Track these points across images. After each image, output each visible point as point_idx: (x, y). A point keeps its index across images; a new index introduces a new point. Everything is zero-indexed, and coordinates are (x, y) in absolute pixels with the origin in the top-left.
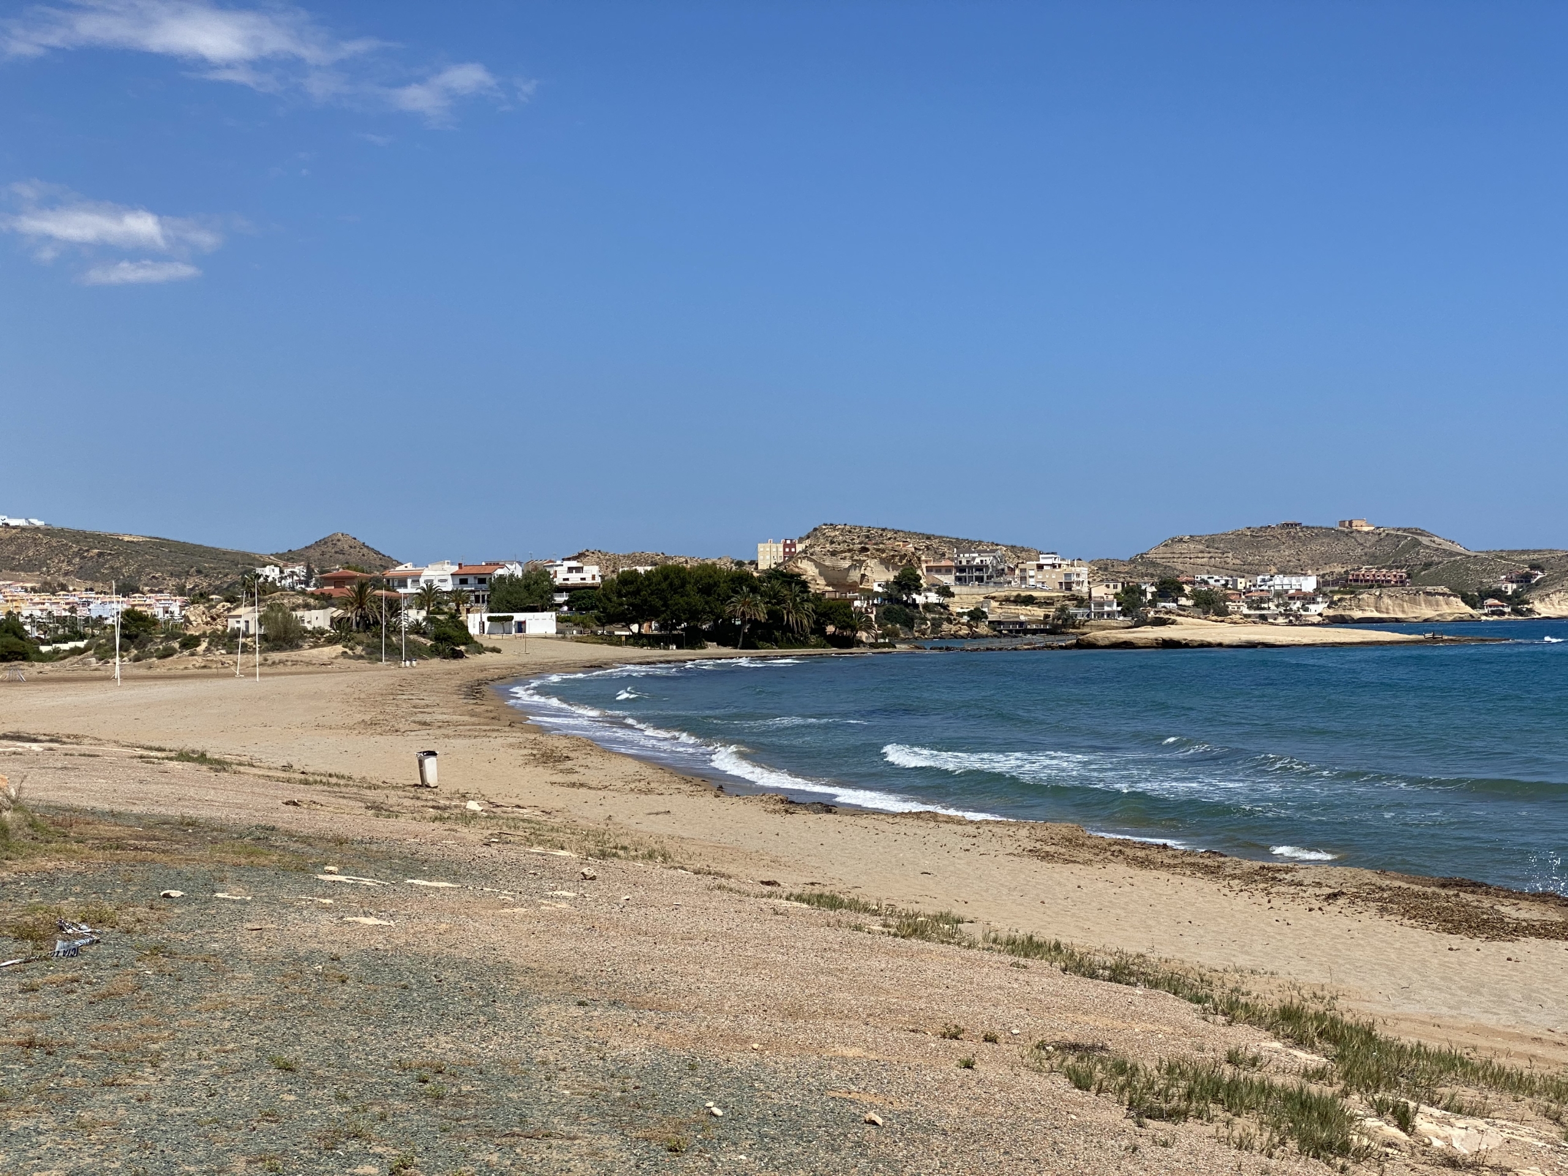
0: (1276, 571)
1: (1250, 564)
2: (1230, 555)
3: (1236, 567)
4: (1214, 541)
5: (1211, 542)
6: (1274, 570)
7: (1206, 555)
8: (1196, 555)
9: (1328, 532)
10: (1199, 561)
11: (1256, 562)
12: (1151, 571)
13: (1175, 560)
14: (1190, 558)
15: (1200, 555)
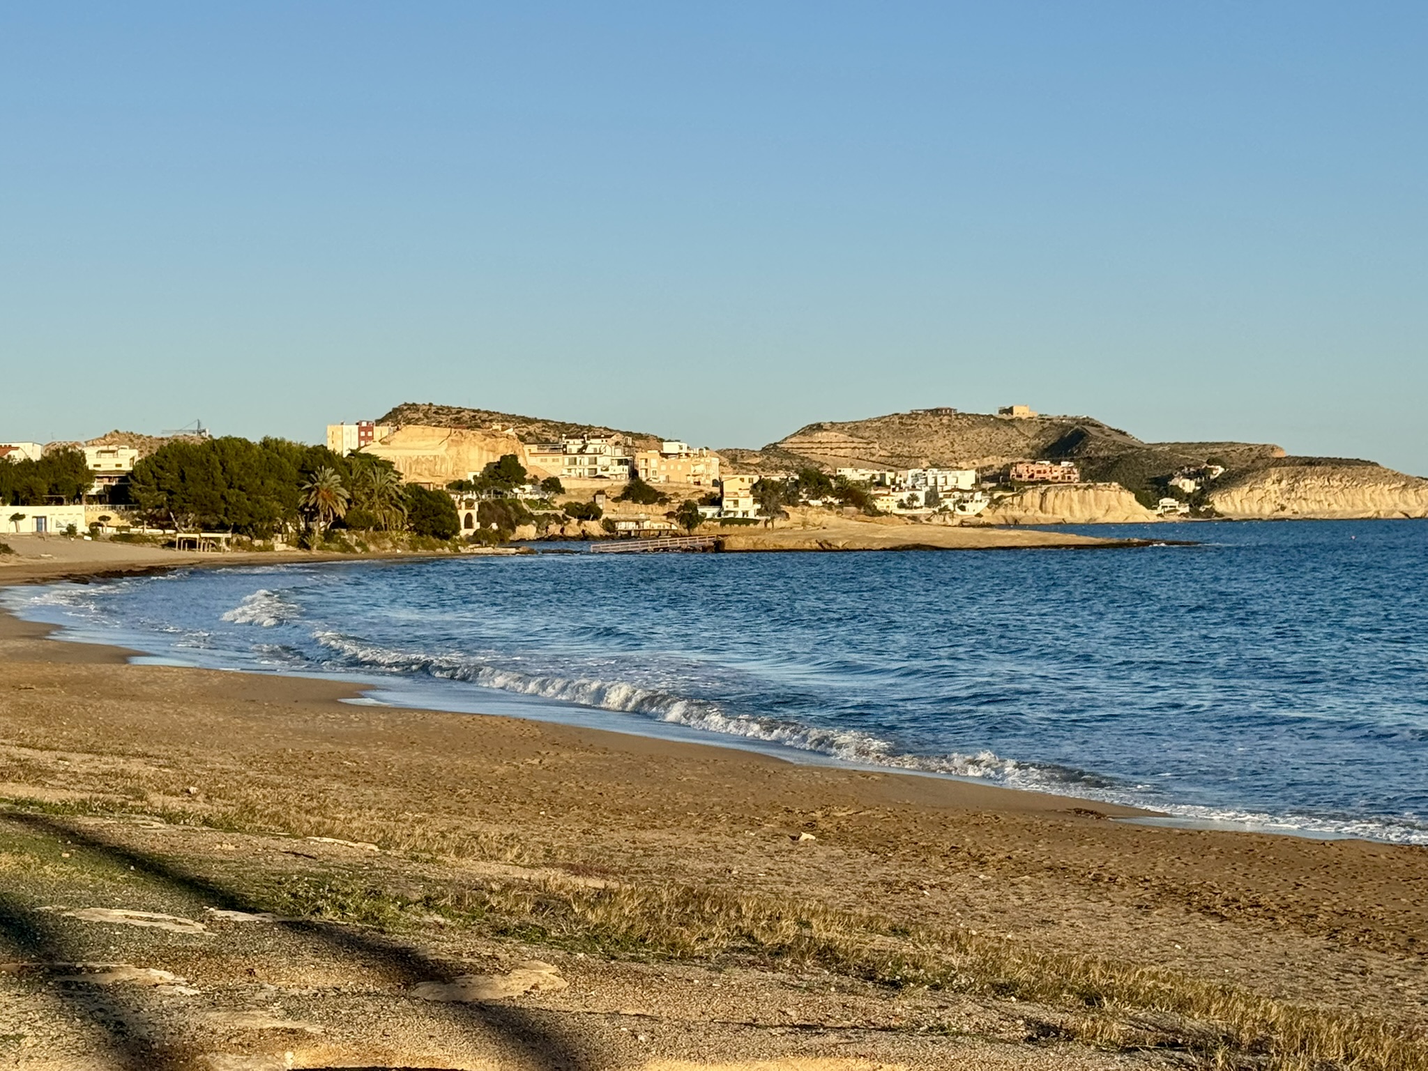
0: (928, 464)
1: (899, 456)
2: (877, 446)
3: (882, 459)
4: (857, 428)
5: (854, 429)
6: (925, 464)
7: (848, 445)
8: (837, 445)
9: (986, 420)
10: (842, 452)
11: (907, 454)
12: (786, 462)
13: (814, 450)
14: (832, 449)
15: (843, 445)
